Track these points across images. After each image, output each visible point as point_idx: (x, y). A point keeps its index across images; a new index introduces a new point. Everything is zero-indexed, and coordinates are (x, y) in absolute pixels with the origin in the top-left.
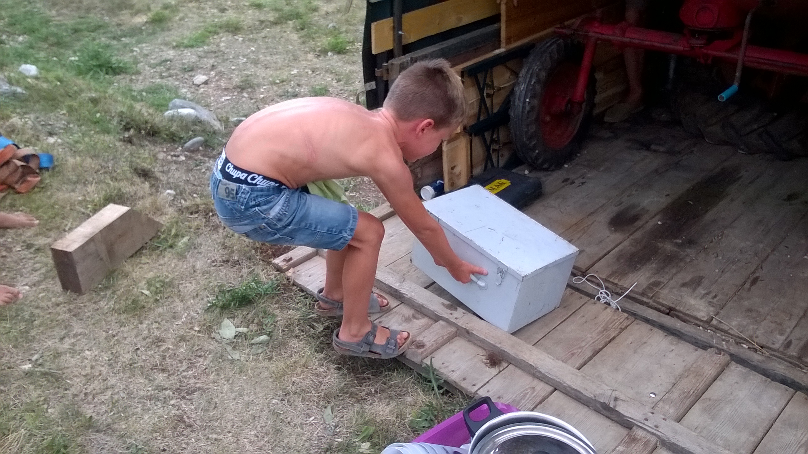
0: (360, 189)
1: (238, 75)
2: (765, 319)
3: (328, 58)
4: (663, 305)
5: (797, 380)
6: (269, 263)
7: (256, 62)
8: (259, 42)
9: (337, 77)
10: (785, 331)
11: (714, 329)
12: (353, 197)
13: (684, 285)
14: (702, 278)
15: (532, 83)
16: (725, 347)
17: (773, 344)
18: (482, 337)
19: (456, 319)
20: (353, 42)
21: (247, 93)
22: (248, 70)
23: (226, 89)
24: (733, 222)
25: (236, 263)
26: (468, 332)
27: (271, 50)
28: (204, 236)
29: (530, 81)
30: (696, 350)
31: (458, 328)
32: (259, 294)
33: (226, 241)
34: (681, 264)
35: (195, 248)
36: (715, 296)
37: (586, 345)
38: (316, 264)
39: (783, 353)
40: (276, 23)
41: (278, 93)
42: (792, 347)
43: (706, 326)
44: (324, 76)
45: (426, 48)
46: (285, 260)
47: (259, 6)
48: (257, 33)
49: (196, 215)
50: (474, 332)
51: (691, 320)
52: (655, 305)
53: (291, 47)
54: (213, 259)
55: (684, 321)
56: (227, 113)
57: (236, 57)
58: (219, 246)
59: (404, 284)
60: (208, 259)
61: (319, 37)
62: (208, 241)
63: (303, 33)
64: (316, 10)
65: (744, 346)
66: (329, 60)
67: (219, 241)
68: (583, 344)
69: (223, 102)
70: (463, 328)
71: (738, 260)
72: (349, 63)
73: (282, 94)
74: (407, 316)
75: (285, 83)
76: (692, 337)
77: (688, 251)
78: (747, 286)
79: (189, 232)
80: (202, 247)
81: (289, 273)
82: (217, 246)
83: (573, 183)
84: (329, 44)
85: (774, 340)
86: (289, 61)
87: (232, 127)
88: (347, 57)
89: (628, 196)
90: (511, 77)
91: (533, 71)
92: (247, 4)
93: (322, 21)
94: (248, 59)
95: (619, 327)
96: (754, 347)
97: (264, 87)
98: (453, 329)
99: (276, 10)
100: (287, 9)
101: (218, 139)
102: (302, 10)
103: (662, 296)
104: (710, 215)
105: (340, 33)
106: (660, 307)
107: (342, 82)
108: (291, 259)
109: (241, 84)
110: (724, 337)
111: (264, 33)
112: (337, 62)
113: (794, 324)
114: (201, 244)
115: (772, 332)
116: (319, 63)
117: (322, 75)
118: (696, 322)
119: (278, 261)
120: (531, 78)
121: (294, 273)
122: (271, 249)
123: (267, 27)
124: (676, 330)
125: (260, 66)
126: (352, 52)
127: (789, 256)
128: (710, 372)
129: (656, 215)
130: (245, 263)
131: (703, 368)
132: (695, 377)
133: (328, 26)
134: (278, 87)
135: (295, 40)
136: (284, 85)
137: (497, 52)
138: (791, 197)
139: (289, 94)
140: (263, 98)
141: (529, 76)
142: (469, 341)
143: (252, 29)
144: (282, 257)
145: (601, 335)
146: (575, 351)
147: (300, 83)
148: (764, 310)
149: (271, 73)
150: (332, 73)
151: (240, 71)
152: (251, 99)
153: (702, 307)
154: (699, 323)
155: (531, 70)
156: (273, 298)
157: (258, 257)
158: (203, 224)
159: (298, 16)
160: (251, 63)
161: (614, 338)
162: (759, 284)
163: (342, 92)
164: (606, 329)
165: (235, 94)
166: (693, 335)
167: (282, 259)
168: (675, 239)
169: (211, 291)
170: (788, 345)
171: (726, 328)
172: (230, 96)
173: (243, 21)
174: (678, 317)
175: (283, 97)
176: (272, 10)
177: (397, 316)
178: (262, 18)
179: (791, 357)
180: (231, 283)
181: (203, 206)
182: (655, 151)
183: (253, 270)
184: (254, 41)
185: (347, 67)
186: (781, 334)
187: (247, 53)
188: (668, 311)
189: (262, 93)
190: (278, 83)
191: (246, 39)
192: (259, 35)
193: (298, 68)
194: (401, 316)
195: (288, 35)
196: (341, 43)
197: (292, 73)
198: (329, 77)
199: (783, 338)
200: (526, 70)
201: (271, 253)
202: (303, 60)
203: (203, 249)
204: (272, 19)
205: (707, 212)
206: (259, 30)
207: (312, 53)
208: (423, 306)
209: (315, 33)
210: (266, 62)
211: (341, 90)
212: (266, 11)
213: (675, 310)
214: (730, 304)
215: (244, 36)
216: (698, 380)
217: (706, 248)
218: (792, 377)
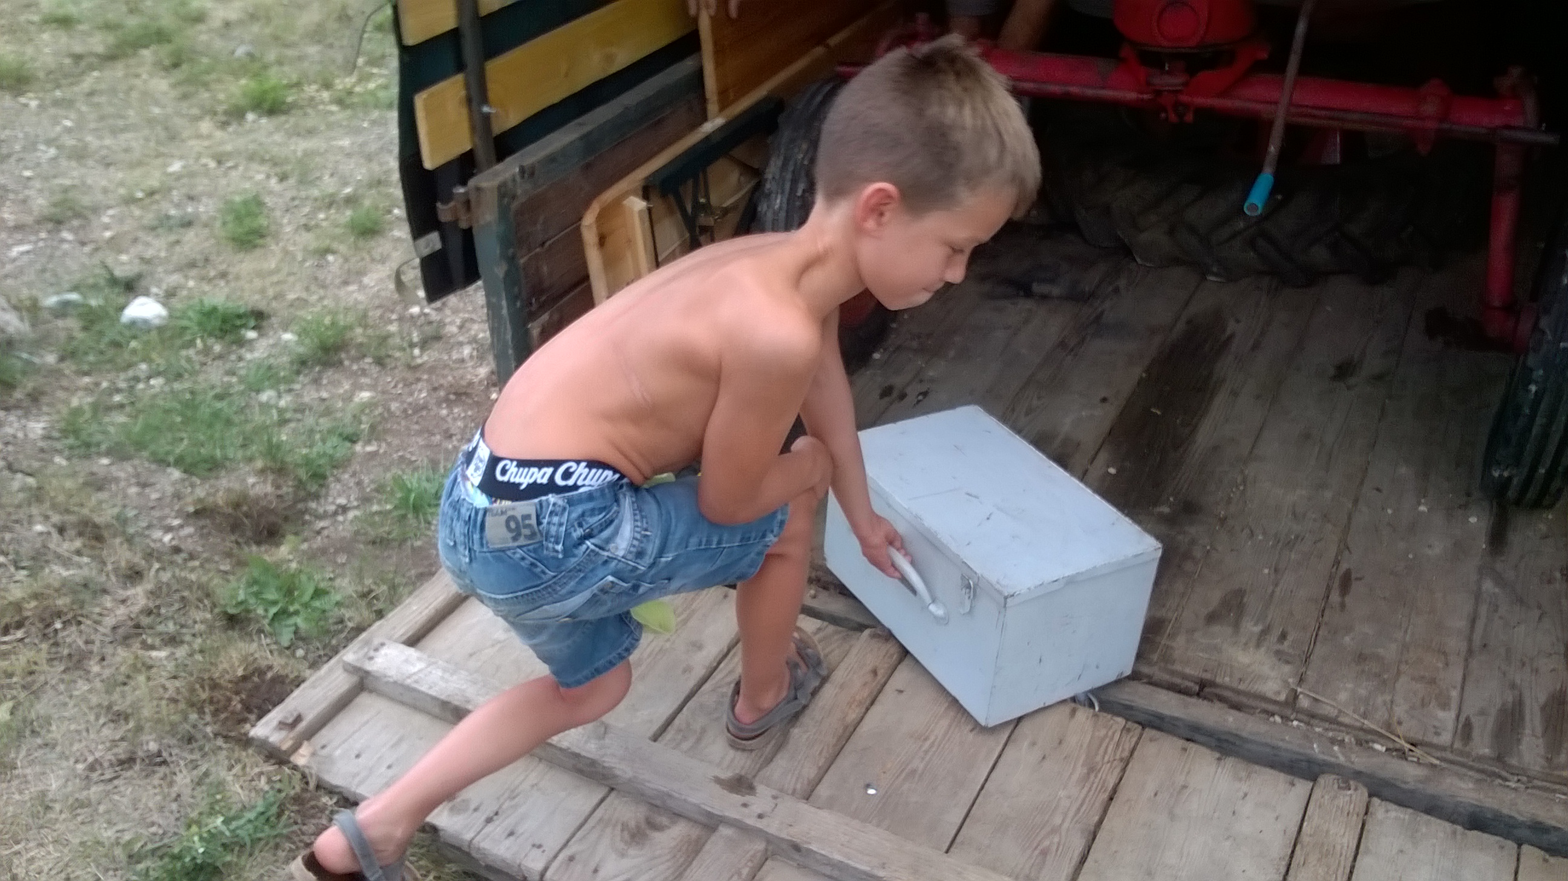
0: (386, 431)
1: (41, 191)
2: (1399, 673)
3: (247, 126)
4: (1185, 677)
5: (1505, 811)
6: (246, 742)
7: (80, 155)
8: (78, 105)
9: (278, 170)
10: (1449, 698)
11: (1305, 718)
12: (373, 455)
13: (1212, 618)
14: (1240, 593)
15: (799, 193)
16: (1342, 759)
17: (1437, 734)
18: (837, 857)
19: (760, 816)
20: (298, 85)
21: (71, 230)
22: (63, 175)
23: (19, 228)
24: (1253, 447)
25: (157, 761)
26: (797, 848)
27: (111, 121)
28: (51, 693)
29: (793, 190)
30: (1293, 784)
31: (769, 839)
32: (235, 843)
33: (116, 696)
34: (1188, 566)
35: (33, 731)
36: (1283, 636)
37: (1063, 821)
38: (366, 717)
39: (1461, 753)
40: (111, 57)
41: (145, 222)
42: (1476, 733)
43: (1288, 712)
44: (246, 169)
45: (548, 137)
46: (282, 725)
47: (65, 22)
48: (72, 84)
49: (20, 634)
50: (813, 847)
51: (1252, 702)
52: (1166, 677)
53: (156, 111)
54: (91, 759)
55: (1237, 707)
56: (30, 285)
57: (31, 146)
58: (97, 718)
59: (607, 741)
60: (77, 762)
61: (219, 81)
62: (65, 704)
63: (178, 75)
64: (199, 18)
65: (1377, 747)
66: (250, 131)
67: (94, 700)
68: (1057, 820)
69: (14, 260)
70: (783, 839)
71: (1297, 537)
72: (299, 135)
73: (155, 223)
74: (632, 824)
75: (157, 197)
76: (1267, 745)
77: (1192, 530)
78: (1335, 597)
79: (10, 687)
80: (54, 728)
81: (301, 758)
82: (92, 718)
83: (903, 396)
84: (245, 95)
85: (1437, 724)
86: (158, 142)
87: (49, 322)
88: (292, 120)
89: (1027, 414)
90: (742, 179)
91: (796, 164)
92: (36, 18)
93: (218, 44)
94: (58, 148)
95: (1118, 757)
96: (1398, 746)
97: (111, 212)
98: (760, 846)
99: (109, 27)
100: (132, 22)
101: (19, 358)
102: (167, 21)
103: (1177, 654)
104: (1205, 435)
105: (265, 67)
106: (1178, 681)
107: (292, 181)
108: (298, 719)
109: (53, 210)
110: (1331, 734)
111: (88, 82)
112: (271, 134)
113: (1459, 676)
114: (48, 721)
115: (1423, 704)
116: (229, 140)
117: (241, 168)
118: (1264, 705)
119: (265, 729)
120: (794, 182)
121: (314, 754)
122: (237, 693)
123: (92, 68)
124: (1230, 733)
125: (90, 162)
126: (301, 107)
127: (1390, 511)
128: (1345, 840)
129: (1097, 453)
130: (180, 756)
131: (1327, 832)
132: (1319, 860)
133: (233, 52)
134: (143, 208)
135: (165, 93)
136: (157, 202)
137: (708, 127)
138: (1344, 371)
139: (172, 222)
140: (112, 238)
141: (789, 176)
142: (801, 866)
143: (57, 77)
144: (276, 715)
145: (1088, 785)
146: (1046, 843)
147: (194, 192)
148: (1390, 651)
149: (120, 175)
150: (263, 161)
151: (46, 179)
152: (83, 244)
153: (1266, 670)
154: (1271, 707)
155: (791, 163)
156: (277, 846)
157: (209, 729)
158: (44, 655)
159: (161, 36)
160: (69, 158)
161: (1115, 790)
162: (1356, 587)
163: (296, 202)
164: (1092, 769)
165: (43, 235)
166: (1269, 741)
167: (275, 723)
168: (1155, 505)
169: (103, 861)
170: (1466, 730)
171: (1333, 713)
172: (30, 242)
173: (33, 60)
174: (1221, 699)
175: (160, 230)
176: (99, 28)
177: (609, 830)
178: (78, 49)
179: (1480, 758)
180: (153, 824)
181: (33, 604)
182: (1044, 297)
183: (206, 774)
184: (67, 104)
185: (296, 144)
186: (1444, 706)
187: (53, 135)
188: (1197, 688)
189: (107, 227)
190: (141, 200)
191: (47, 102)
192: (76, 89)
193: (181, 158)
194: (619, 827)
195: (145, 82)
196: (274, 89)
197: (171, 169)
198: (259, 172)
199: (1452, 714)
200: (780, 163)
201: (239, 706)
202: (190, 138)
203: (56, 732)
204: (100, 49)
205: (1194, 429)
206: (75, 77)
207: (208, 118)
208: (670, 796)
209: (208, 73)
210: (104, 152)
211: (293, 199)
212: (84, 33)
213: (1213, 684)
214: (1320, 650)
215: (41, 95)
216: (1329, 867)
217: (1225, 518)
218: (1496, 807)
